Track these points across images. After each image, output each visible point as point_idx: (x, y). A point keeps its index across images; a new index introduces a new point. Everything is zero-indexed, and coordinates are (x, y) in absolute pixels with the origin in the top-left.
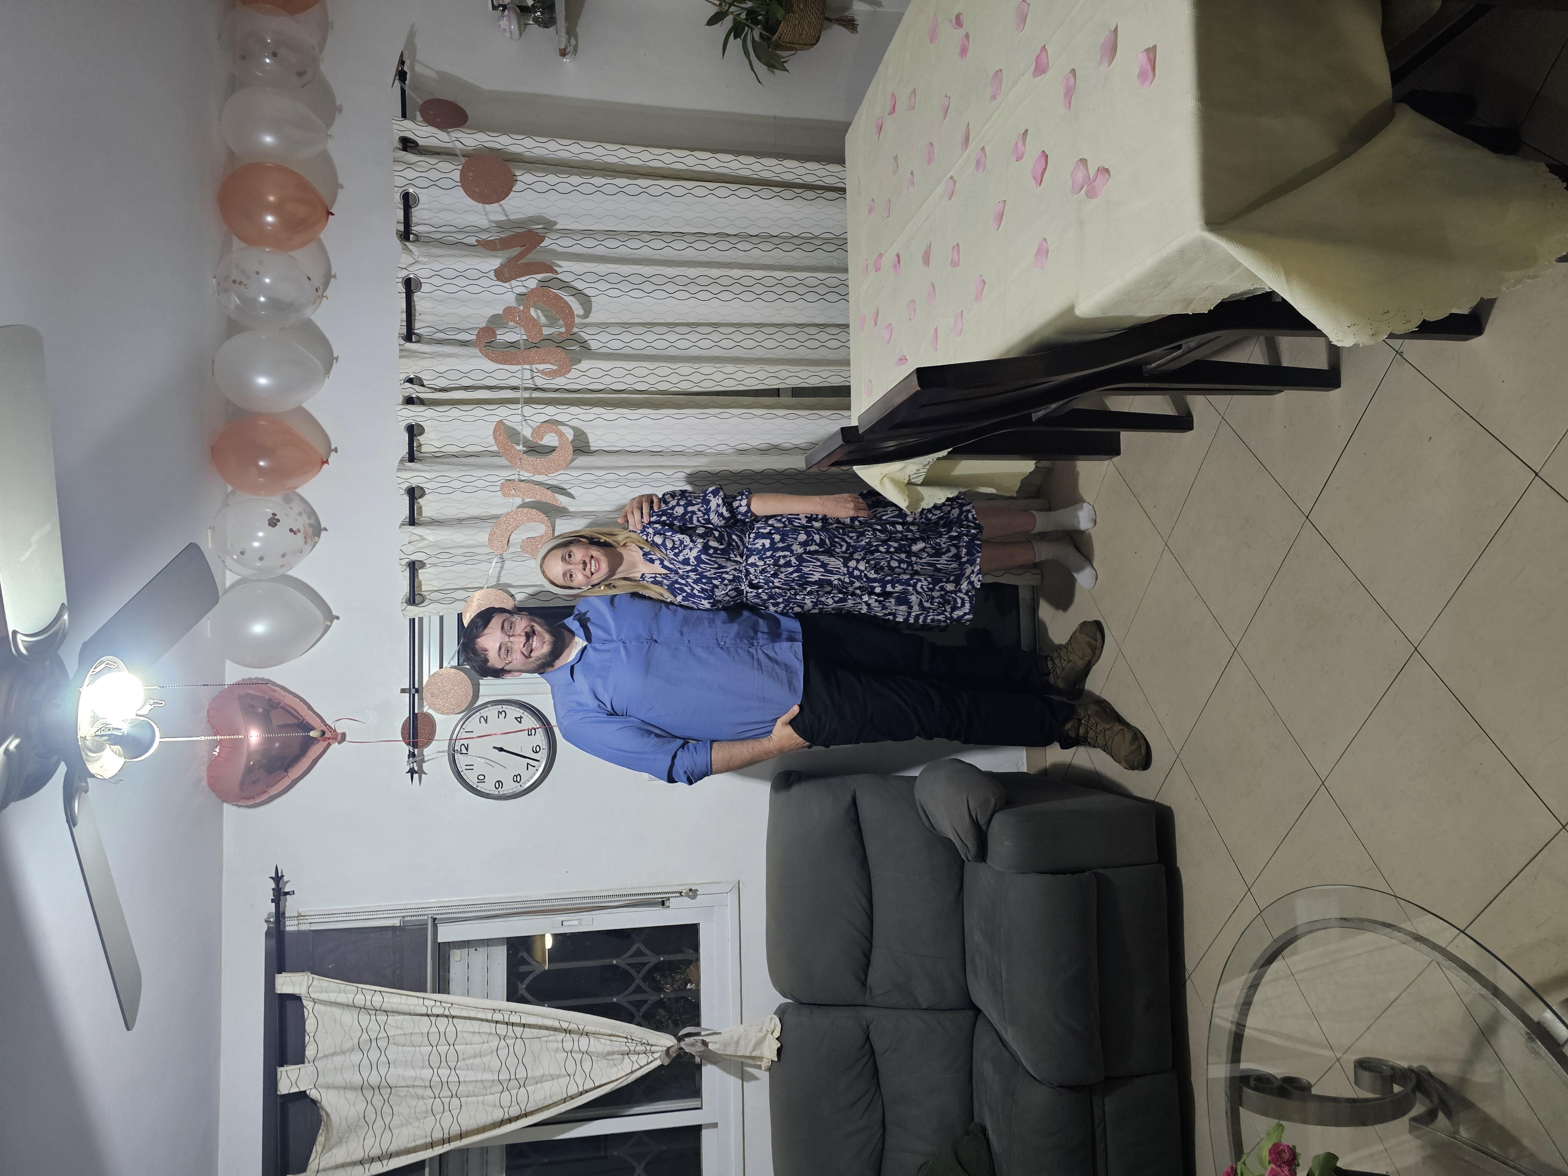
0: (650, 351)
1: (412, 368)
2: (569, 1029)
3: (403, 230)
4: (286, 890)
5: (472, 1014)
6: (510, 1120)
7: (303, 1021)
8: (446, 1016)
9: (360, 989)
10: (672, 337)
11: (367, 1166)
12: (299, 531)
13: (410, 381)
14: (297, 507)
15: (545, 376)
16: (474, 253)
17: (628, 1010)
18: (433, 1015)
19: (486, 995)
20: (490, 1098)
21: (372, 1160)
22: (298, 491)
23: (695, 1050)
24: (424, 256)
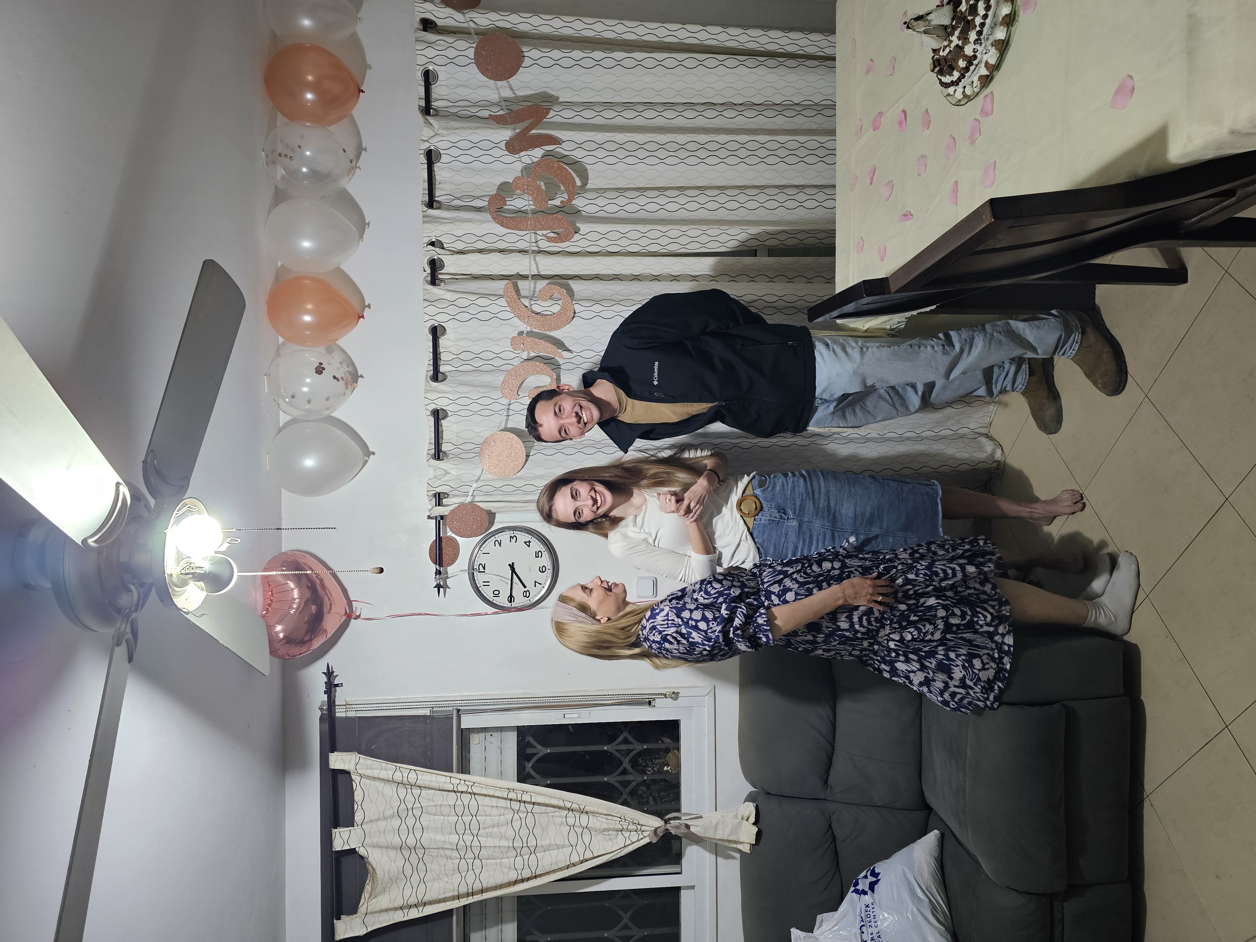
0: (642, 215)
1: (434, 232)
2: (572, 808)
3: (424, 106)
4: (335, 683)
5: (491, 793)
6: (522, 881)
7: (352, 792)
8: (470, 793)
9: (398, 768)
10: (662, 200)
11: (406, 911)
12: (342, 378)
13: (432, 244)
14: (337, 357)
15: (550, 240)
16: (486, 126)
17: (617, 788)
18: (458, 792)
19: (501, 775)
20: (505, 861)
21: (410, 907)
22: (337, 342)
23: (678, 830)
24: (443, 129)
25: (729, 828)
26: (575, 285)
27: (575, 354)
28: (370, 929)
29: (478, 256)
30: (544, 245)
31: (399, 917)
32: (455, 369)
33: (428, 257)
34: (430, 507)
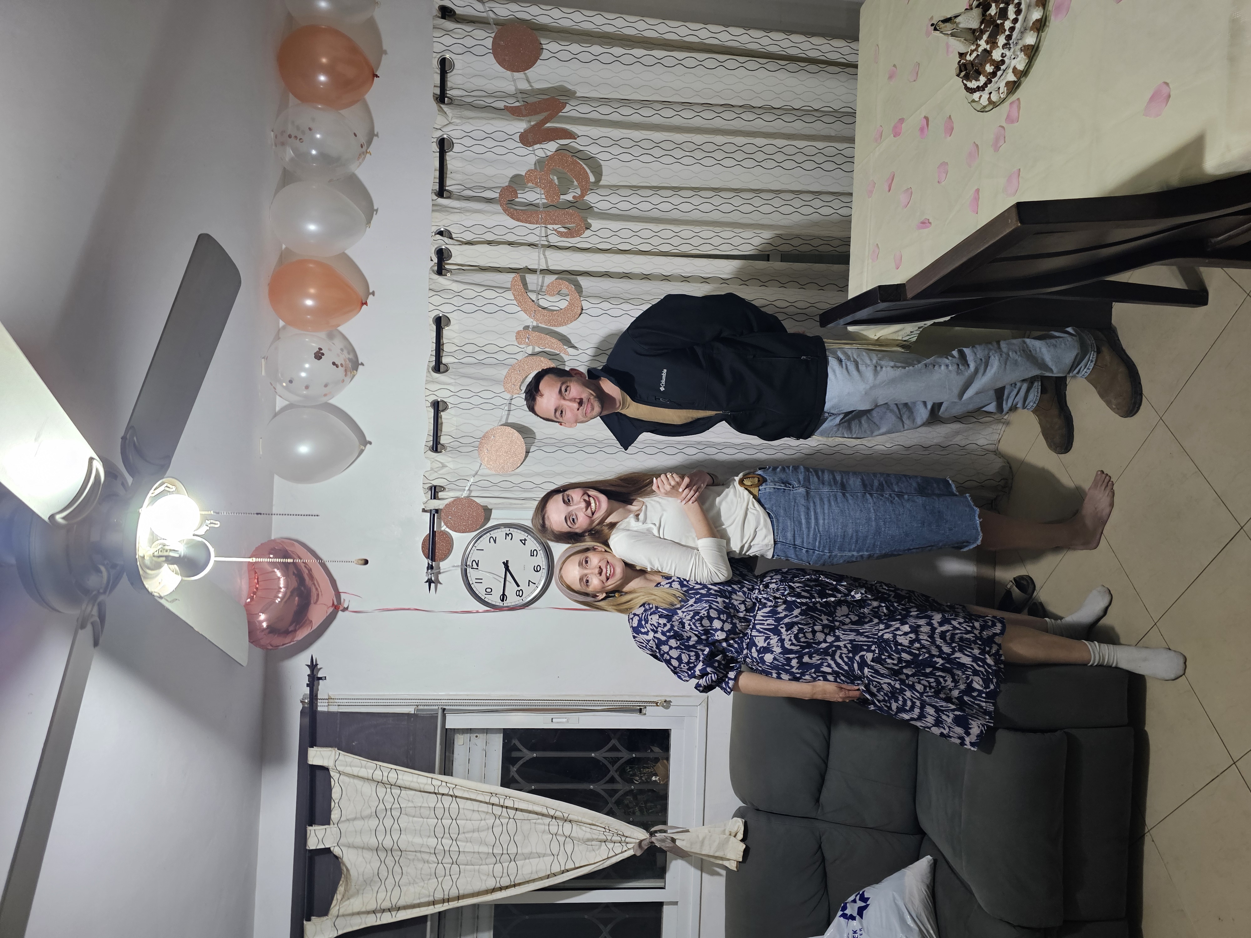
0: (655, 214)
1: (443, 221)
2: (555, 815)
3: (439, 94)
4: (319, 675)
5: (473, 796)
6: (501, 889)
7: (330, 789)
8: (451, 796)
9: (378, 766)
10: (676, 200)
11: (379, 915)
12: (342, 365)
13: (441, 233)
14: (338, 344)
15: (561, 234)
16: (501, 117)
17: (603, 797)
18: (439, 794)
19: (484, 779)
20: (484, 868)
21: (384, 911)
22: (340, 328)
23: (663, 844)
24: (457, 118)
25: (716, 844)
26: (584, 282)
27: (580, 351)
28: (340, 933)
29: (486, 247)
30: (554, 239)
31: (372, 921)
32: (457, 361)
33: (436, 247)
34: (425, 500)
